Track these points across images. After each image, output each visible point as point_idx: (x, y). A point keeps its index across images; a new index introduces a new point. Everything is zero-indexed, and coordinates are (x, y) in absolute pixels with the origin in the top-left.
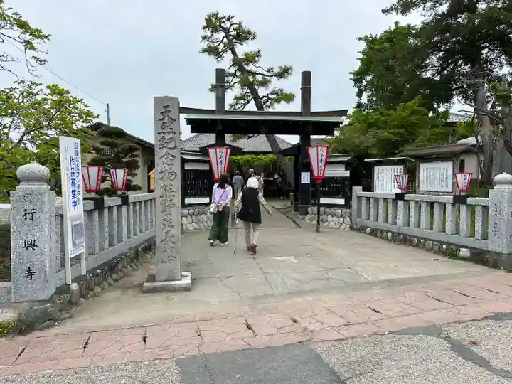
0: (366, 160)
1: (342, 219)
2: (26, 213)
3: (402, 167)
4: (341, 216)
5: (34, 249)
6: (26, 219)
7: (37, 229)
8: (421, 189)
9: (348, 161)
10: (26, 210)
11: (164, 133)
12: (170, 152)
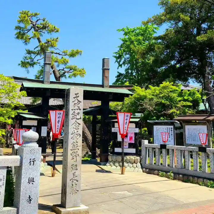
0: (148, 121)
1: (135, 165)
2: (31, 161)
3: (172, 127)
4: (134, 162)
5: (33, 184)
6: (30, 165)
7: (35, 171)
8: (187, 143)
9: (138, 122)
10: (31, 159)
11: (75, 110)
12: (77, 121)
